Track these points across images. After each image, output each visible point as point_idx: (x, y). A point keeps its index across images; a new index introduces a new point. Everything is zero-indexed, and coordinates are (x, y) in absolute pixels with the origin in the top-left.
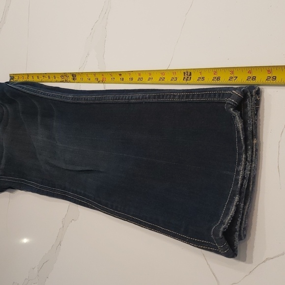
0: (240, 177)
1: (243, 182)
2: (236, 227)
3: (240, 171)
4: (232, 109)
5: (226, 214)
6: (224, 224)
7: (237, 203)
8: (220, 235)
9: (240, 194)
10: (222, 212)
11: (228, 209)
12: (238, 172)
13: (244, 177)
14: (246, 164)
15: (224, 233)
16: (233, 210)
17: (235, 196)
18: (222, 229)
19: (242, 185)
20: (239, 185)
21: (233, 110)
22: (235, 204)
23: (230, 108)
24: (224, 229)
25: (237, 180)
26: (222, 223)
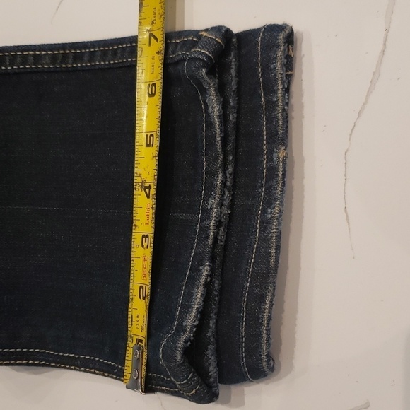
0: (213, 222)
1: (218, 233)
2: (209, 334)
3: (211, 208)
4: (204, 71)
5: (187, 308)
6: (184, 331)
7: (206, 279)
8: (179, 358)
9: (213, 259)
10: (178, 303)
11: (189, 296)
12: (206, 212)
13: (220, 221)
14: (223, 195)
15: (186, 352)
16: (199, 296)
17: (203, 265)
18: (181, 344)
19: (215, 239)
20: (210, 240)
21: (207, 74)
22: (202, 281)
23: (198, 69)
24: (186, 342)
25: (205, 230)
26: (181, 329)
